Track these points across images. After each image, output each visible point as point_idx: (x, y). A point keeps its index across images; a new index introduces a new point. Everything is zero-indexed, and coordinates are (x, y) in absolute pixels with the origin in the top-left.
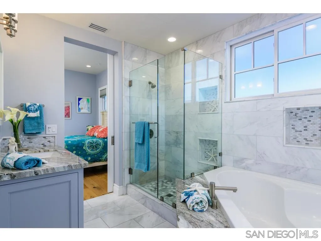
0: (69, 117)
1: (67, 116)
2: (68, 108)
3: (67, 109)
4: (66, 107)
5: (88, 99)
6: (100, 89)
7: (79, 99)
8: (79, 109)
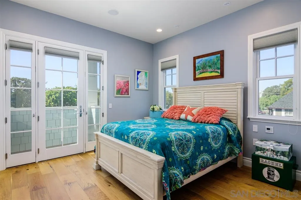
0: (129, 95)
1: (126, 94)
2: (128, 83)
3: (126, 85)
4: (126, 82)
5: (146, 73)
6: (160, 61)
7: (138, 72)
8: (138, 85)
